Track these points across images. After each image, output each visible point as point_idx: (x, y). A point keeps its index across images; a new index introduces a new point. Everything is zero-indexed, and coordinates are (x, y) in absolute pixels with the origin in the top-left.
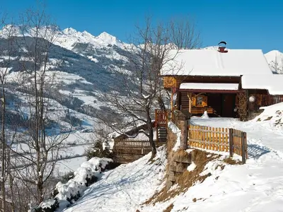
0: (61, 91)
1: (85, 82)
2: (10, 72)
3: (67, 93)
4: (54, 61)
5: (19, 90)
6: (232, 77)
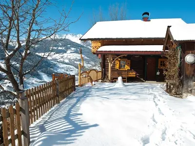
0: (75, 62)
1: (87, 58)
2: (54, 54)
3: (78, 63)
4: (73, 49)
5: (58, 62)
6: (155, 39)
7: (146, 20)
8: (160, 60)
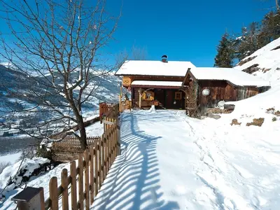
6: (174, 77)
7: (164, 61)
8: (176, 93)
